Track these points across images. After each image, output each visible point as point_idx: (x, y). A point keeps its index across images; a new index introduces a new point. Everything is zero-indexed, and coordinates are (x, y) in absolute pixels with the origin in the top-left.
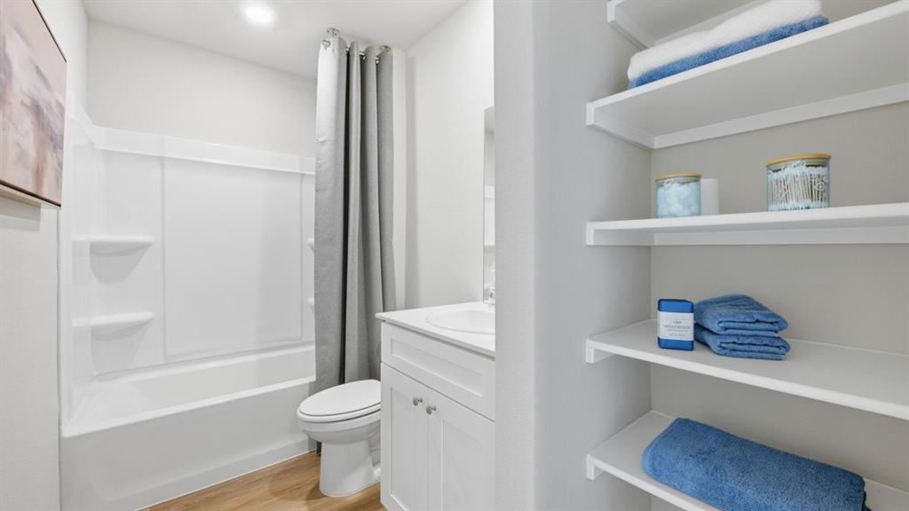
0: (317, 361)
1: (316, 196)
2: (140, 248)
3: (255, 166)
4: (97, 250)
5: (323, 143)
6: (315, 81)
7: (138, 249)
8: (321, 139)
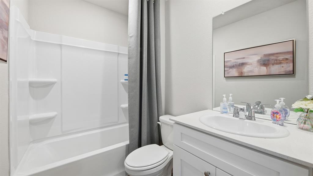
0: (130, 135)
1: (129, 61)
2: (52, 84)
3: (95, 49)
4: (32, 85)
5: (131, 37)
6: (127, 16)
7: (50, 85)
8: (131, 35)
